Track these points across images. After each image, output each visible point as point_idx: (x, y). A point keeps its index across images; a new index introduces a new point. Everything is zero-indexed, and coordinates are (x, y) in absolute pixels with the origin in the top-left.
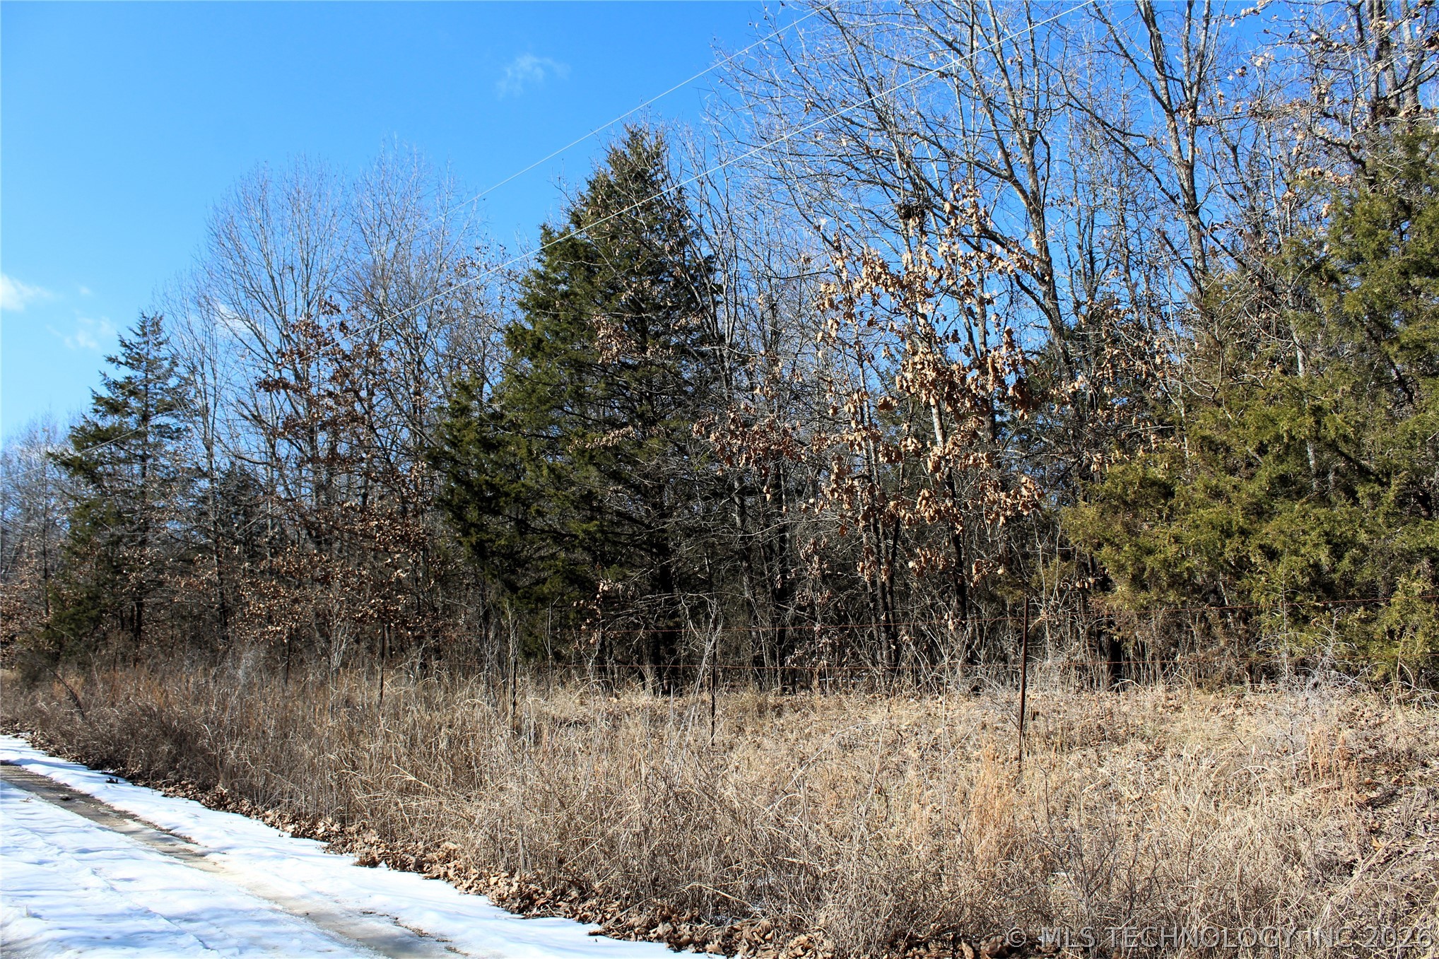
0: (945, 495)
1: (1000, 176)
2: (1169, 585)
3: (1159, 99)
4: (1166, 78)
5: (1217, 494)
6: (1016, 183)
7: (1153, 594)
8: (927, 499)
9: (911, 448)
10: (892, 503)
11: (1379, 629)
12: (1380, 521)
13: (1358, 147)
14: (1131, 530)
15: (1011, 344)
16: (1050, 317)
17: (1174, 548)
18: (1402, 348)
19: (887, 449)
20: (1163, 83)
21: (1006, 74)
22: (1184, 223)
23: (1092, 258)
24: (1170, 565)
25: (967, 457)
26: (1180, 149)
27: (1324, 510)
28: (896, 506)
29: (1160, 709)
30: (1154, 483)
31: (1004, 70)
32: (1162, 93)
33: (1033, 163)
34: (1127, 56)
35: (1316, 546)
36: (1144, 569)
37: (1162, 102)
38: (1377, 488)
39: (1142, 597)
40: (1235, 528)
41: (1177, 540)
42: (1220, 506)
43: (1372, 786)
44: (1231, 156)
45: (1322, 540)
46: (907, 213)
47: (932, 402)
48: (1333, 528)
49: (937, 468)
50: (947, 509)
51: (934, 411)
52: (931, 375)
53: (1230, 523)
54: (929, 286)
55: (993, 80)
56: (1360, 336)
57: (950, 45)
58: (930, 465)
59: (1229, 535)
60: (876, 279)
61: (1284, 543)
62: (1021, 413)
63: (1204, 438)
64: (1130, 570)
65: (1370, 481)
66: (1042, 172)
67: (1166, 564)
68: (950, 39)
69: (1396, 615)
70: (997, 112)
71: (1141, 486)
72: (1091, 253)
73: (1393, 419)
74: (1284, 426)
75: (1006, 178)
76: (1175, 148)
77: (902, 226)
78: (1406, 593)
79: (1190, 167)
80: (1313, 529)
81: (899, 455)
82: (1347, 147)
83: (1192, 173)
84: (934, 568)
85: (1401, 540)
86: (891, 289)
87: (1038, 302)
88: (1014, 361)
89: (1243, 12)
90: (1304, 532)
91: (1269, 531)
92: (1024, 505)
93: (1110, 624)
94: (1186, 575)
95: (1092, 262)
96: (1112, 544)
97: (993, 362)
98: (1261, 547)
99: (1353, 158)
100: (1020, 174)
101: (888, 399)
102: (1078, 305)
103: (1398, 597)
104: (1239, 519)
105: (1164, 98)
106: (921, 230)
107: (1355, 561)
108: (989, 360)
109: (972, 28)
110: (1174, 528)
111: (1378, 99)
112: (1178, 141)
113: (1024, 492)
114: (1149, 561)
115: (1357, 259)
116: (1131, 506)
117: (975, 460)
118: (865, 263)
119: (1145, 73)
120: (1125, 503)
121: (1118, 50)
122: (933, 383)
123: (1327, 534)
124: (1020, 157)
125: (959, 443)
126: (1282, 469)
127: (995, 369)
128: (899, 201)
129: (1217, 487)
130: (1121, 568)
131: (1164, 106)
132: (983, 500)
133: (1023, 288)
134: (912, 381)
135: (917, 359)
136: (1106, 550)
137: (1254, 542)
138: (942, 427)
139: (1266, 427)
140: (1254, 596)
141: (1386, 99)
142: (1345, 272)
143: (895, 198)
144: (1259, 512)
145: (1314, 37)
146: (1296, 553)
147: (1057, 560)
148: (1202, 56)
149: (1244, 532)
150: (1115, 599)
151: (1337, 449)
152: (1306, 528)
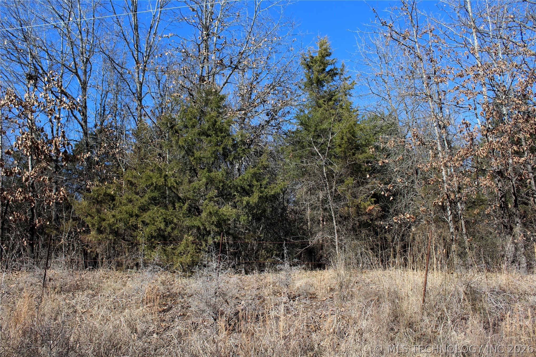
0: (30, 191)
1: (72, 71)
2: (110, 233)
3: (134, 57)
4: (138, 51)
5: (130, 201)
6: (78, 75)
7: (104, 236)
8: (21, 192)
9: (17, 171)
10: (5, 193)
11: (177, 252)
12: (181, 215)
13: (191, 90)
14: (99, 211)
15: (64, 137)
16: (83, 128)
17: (113, 220)
18: (195, 159)
19: (6, 170)
20: (136, 53)
21: (81, 34)
22: (136, 103)
23: (104, 109)
24: (111, 225)
25: (40, 178)
26: (139, 77)
27: (164, 210)
28: (7, 194)
29: (101, 278)
30: (109, 195)
31: (80, 32)
32: (135, 56)
33: (85, 70)
34: (125, 39)
35: (160, 222)
36: (102, 226)
37: (135, 59)
38: (182, 205)
39: (100, 237)
40: (134, 214)
41: (114, 216)
42: (130, 206)
43: (165, 305)
44: (158, 83)
45: (163, 220)
46: (30, 77)
47: (28, 154)
48: (167, 217)
49: (27, 180)
50: (29, 197)
51: (30, 157)
52: (29, 143)
53: (132, 212)
54: (34, 108)
55: (75, 35)
56: (183, 153)
57: (60, 17)
58: (24, 179)
59: (131, 216)
60: (11, 101)
61: (150, 221)
62: (64, 163)
63: (129, 181)
64: (97, 226)
65: (180, 202)
66: (88, 74)
67: (110, 225)
68: (61, 14)
69: (183, 247)
70: (74, 47)
71: (104, 195)
72: (104, 107)
73: (190, 182)
74: (154, 180)
75: (74, 73)
76: (137, 76)
77: (27, 82)
78: (186, 240)
79: (141, 84)
80: (160, 216)
81: (11, 173)
82: (188, 89)
83: (141, 86)
84: (20, 220)
85: (187, 222)
86: (17, 107)
87: (79, 122)
88: (64, 143)
89: (164, 36)
90: (158, 217)
91: (146, 216)
92: (61, 199)
93: (87, 246)
94: (116, 230)
95: (104, 110)
96: (91, 216)
97: (56, 142)
98: (142, 222)
99: (190, 93)
100: (80, 73)
101: (10, 150)
102: (96, 126)
103: (184, 242)
104: (136, 211)
105: (136, 58)
106: (35, 85)
107: (172, 229)
108: (54, 141)
109: (70, 13)
110: (113, 212)
111: (202, 76)
112: (138, 74)
113: (62, 193)
114: (104, 224)
115: (186, 127)
116: (100, 202)
117: (43, 179)
118: (7, 94)
119: (131, 47)
120: (97, 201)
121: (123, 37)
122: (30, 147)
123: (164, 218)
124: (81, 66)
125: (37, 172)
126: (153, 194)
127: (56, 145)
128: (27, 72)
129: (131, 198)
130: (93, 225)
131: (136, 61)
132: (45, 195)
133: (74, 116)
134: (21, 145)
135: (24, 136)
136: (89, 218)
137: (140, 219)
138: (32, 164)
139: (149, 180)
140: (138, 238)
141: (204, 76)
142: (181, 130)
143: (26, 70)
144: (143, 209)
145: (183, 51)
146: (153, 224)
147: (71, 220)
148: (151, 46)
149: (137, 216)
150: (90, 237)
151: (171, 190)
152: (158, 216)
